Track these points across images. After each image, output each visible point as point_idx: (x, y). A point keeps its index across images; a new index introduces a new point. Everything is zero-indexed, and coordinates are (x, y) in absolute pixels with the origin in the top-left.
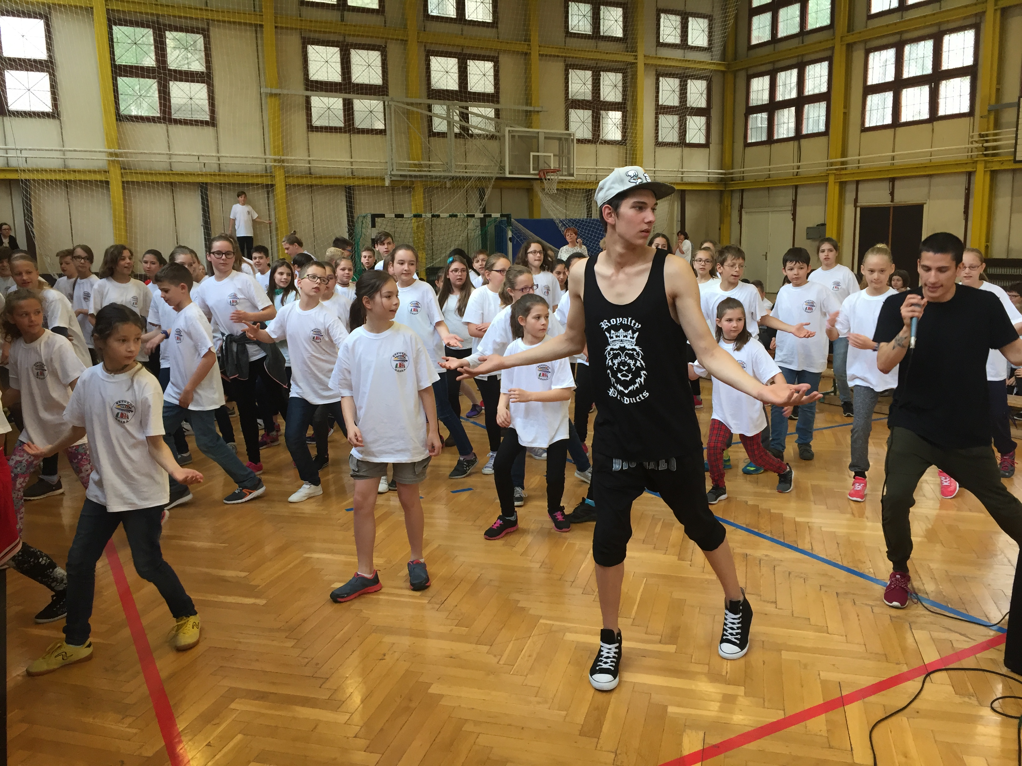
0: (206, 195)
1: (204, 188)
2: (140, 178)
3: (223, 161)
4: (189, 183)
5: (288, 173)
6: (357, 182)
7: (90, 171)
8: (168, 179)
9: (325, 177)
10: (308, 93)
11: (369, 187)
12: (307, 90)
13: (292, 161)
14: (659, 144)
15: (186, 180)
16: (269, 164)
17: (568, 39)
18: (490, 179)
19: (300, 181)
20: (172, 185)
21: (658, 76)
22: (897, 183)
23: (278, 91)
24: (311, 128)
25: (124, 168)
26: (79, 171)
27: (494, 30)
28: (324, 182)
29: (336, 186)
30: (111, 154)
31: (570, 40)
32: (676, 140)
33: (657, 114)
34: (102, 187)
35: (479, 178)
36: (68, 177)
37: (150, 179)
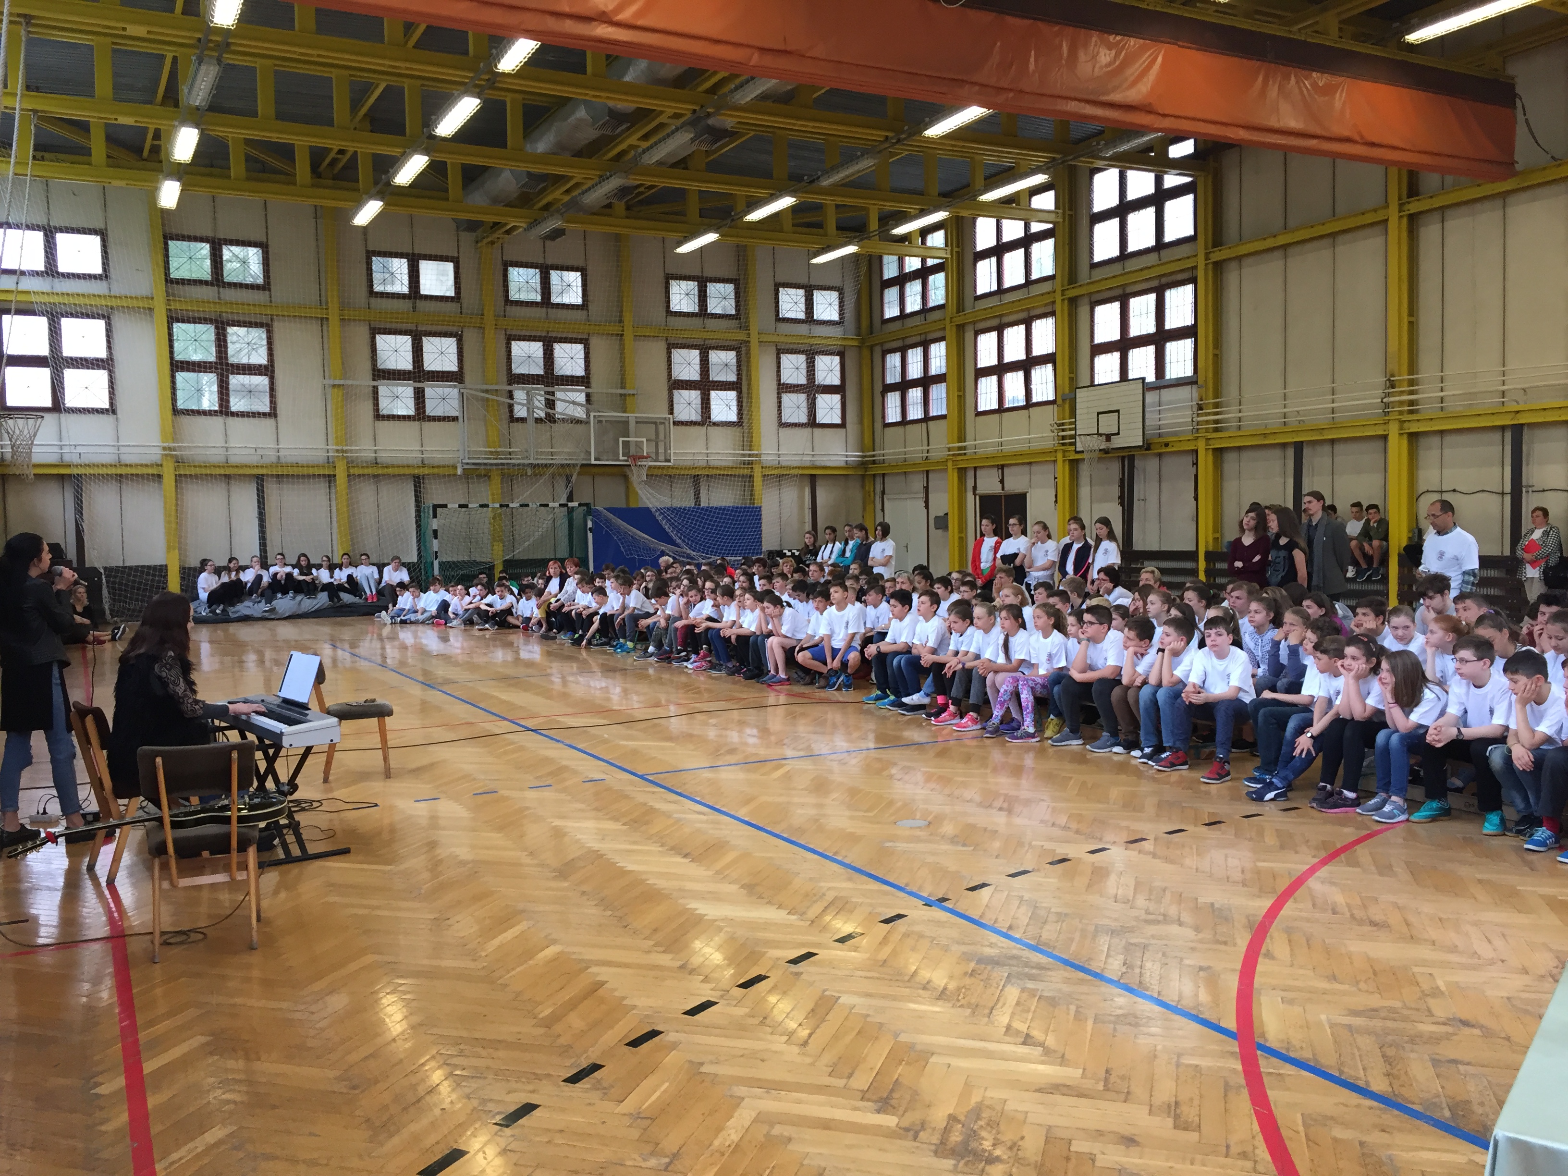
0: (263, 486)
1: (260, 481)
2: (193, 471)
3: (281, 454)
4: (245, 475)
5: (351, 463)
6: (426, 471)
7: (141, 465)
8: (222, 472)
9: (393, 466)
10: (375, 383)
11: (438, 475)
12: (374, 380)
13: (357, 451)
14: (782, 425)
15: (241, 471)
16: (330, 454)
17: (669, 318)
18: (574, 465)
19: (366, 471)
20: (228, 477)
21: (779, 352)
22: (1006, 470)
23: (342, 382)
24: (379, 416)
25: (179, 461)
26: (131, 466)
27: (585, 312)
28: (390, 471)
29: (404, 475)
30: (164, 449)
31: (671, 319)
32: (804, 419)
33: (778, 393)
34: (154, 481)
35: (562, 466)
36: (119, 472)
37: (204, 471)
